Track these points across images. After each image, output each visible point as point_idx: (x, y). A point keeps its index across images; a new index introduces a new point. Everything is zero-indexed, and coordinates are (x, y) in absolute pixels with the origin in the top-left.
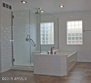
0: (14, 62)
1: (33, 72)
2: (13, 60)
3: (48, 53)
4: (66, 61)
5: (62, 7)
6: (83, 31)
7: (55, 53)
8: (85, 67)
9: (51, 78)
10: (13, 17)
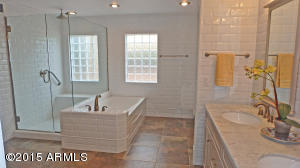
0: (18, 123)
1: (60, 142)
2: (17, 119)
3: (90, 109)
4: (125, 126)
5: (114, 6)
6: (160, 56)
7: (103, 110)
8: (162, 129)
9: (98, 158)
10: (8, 29)
